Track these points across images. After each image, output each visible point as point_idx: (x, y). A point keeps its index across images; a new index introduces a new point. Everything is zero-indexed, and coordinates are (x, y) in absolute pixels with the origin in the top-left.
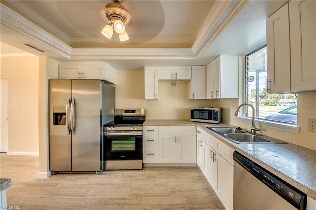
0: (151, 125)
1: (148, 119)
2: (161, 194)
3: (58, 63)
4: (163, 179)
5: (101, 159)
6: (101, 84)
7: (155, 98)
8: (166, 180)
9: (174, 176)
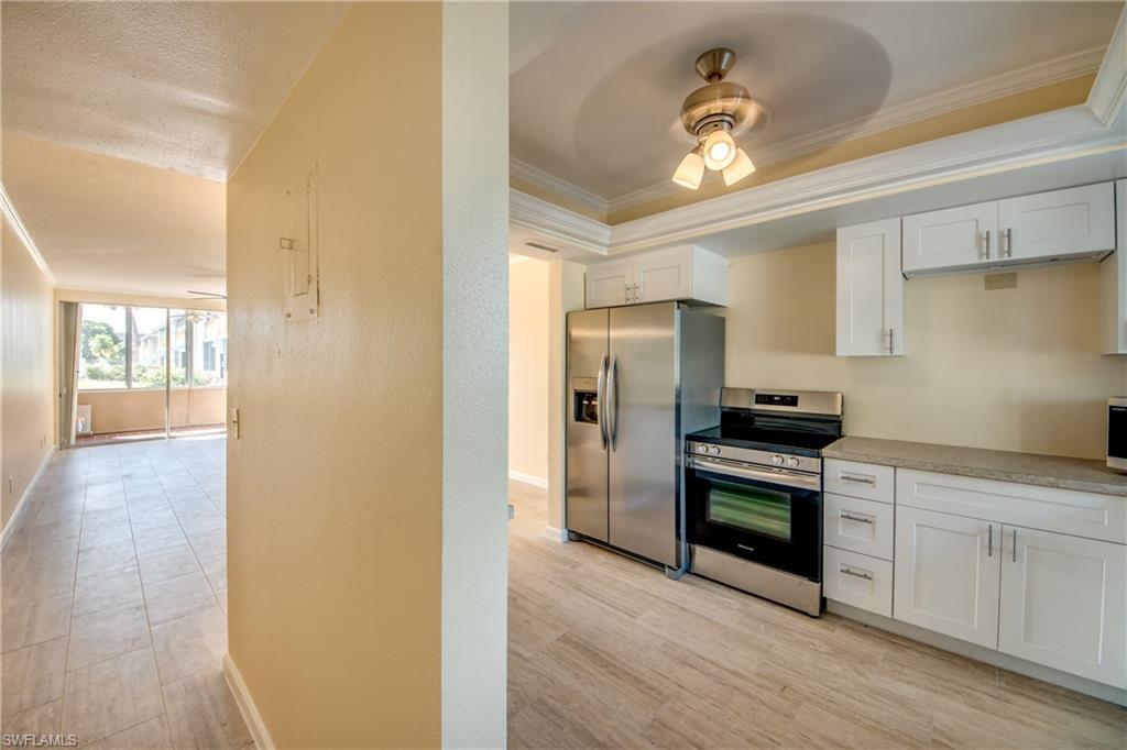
0: (860, 458)
1: (854, 435)
2: (885, 729)
3: (584, 267)
4: (909, 683)
5: (678, 536)
6: (677, 313)
7: (884, 349)
8: (923, 692)
9: (969, 695)
